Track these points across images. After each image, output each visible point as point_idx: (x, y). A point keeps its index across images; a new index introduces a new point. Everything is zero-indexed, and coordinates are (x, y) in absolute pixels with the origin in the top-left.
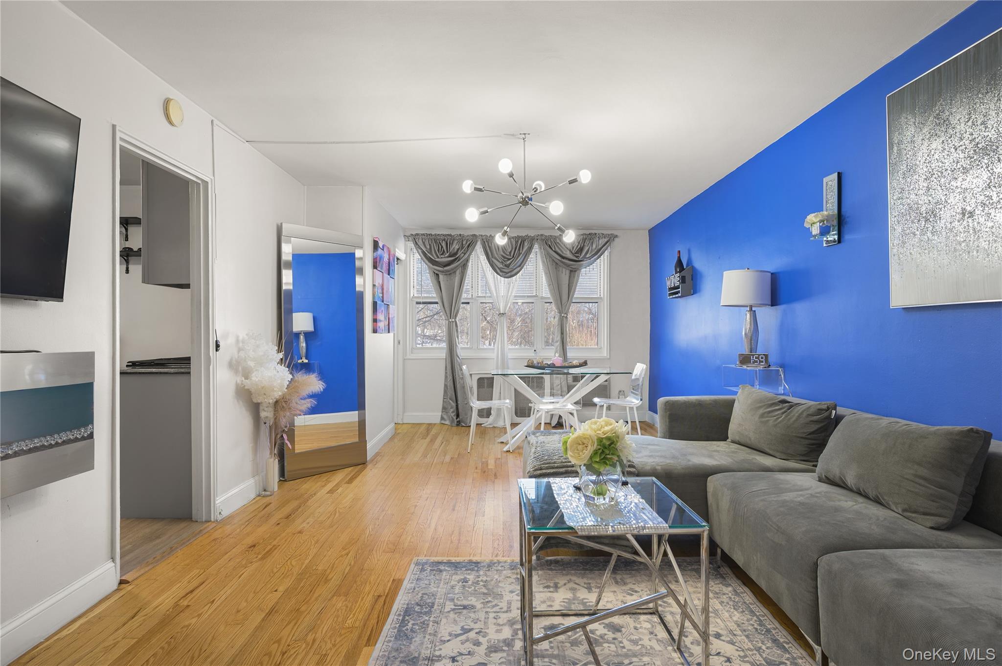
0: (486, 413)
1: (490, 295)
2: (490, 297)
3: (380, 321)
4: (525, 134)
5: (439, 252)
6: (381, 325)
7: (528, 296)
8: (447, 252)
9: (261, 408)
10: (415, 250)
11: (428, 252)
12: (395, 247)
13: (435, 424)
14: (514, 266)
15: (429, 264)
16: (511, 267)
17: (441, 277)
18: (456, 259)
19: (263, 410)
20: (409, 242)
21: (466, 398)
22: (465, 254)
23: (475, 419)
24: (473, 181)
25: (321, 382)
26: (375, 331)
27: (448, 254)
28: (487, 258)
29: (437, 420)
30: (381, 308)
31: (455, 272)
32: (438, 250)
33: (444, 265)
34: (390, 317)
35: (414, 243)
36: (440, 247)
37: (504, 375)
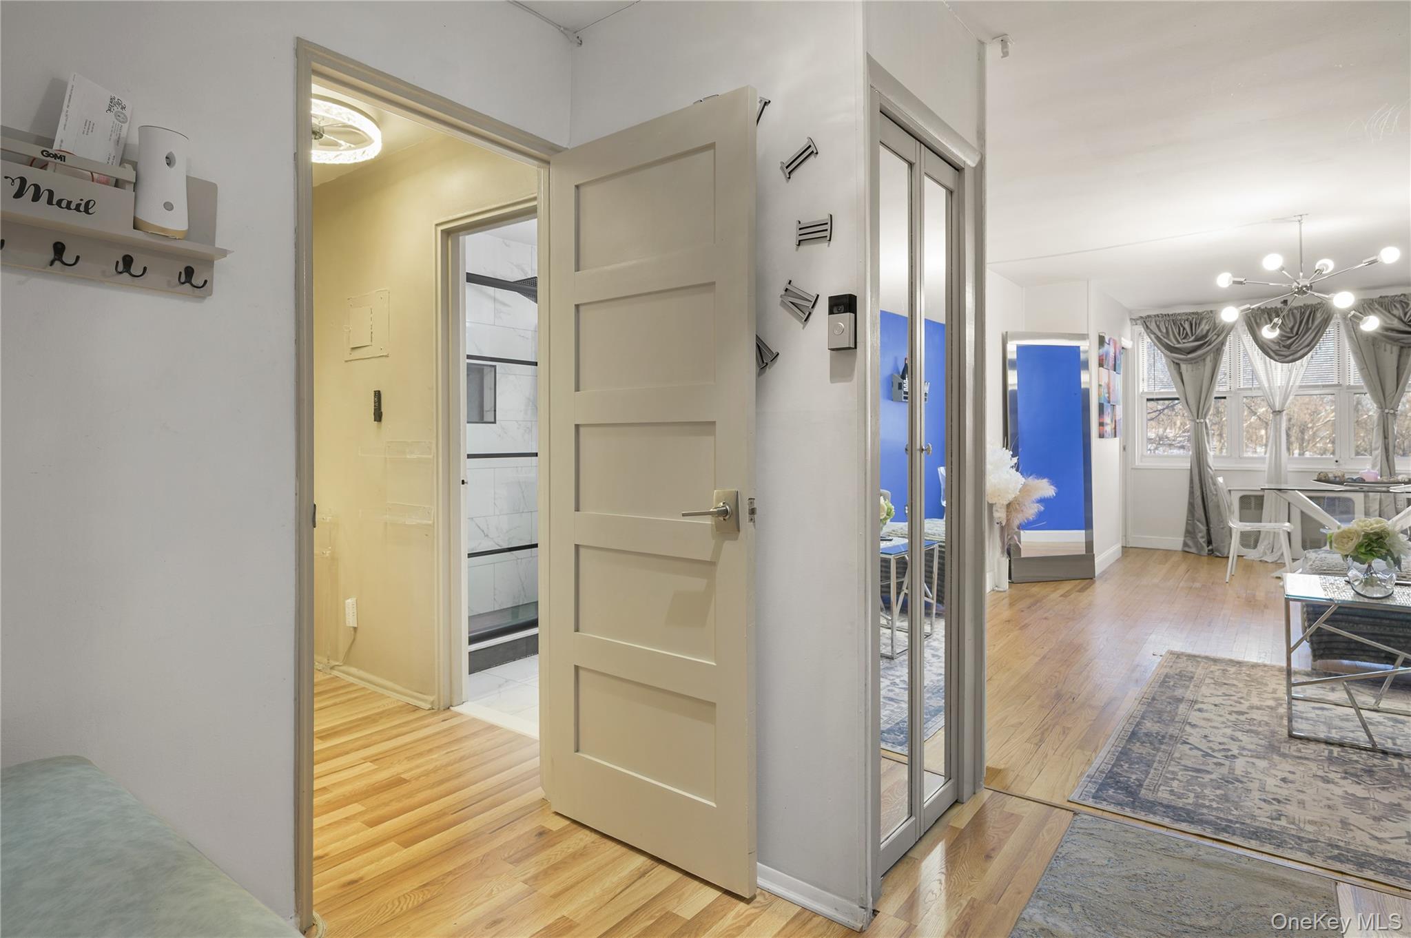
0: (1250, 540)
1: (1258, 386)
2: (1259, 388)
3: (1107, 424)
4: (1301, 215)
5: (1180, 336)
6: (1108, 429)
7: (1324, 386)
8: (1192, 336)
9: (994, 509)
10: (1146, 336)
11: (1164, 337)
12: (1120, 336)
13: (1176, 551)
14: (1299, 346)
15: (1166, 352)
16: (1293, 348)
17: (1183, 367)
18: (1205, 343)
19: (997, 511)
20: (1137, 326)
21: (1222, 520)
22: (1218, 336)
23: (1235, 546)
24: (1232, 273)
25: (1052, 487)
26: (1101, 436)
27: (1194, 337)
28: (1253, 338)
29: (1179, 547)
30: (1108, 410)
31: (1204, 359)
32: (1179, 334)
33: (1188, 351)
34: (1117, 419)
35: (1144, 327)
36: (1182, 329)
37: (1280, 490)
